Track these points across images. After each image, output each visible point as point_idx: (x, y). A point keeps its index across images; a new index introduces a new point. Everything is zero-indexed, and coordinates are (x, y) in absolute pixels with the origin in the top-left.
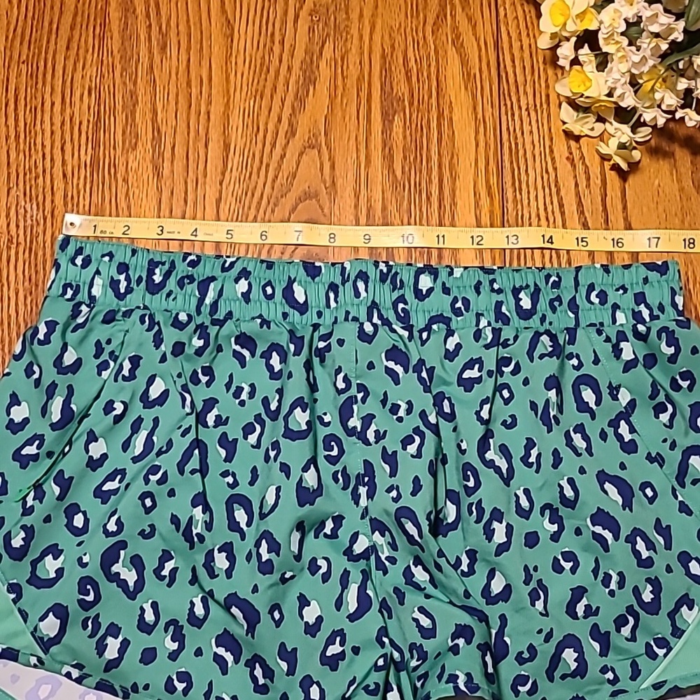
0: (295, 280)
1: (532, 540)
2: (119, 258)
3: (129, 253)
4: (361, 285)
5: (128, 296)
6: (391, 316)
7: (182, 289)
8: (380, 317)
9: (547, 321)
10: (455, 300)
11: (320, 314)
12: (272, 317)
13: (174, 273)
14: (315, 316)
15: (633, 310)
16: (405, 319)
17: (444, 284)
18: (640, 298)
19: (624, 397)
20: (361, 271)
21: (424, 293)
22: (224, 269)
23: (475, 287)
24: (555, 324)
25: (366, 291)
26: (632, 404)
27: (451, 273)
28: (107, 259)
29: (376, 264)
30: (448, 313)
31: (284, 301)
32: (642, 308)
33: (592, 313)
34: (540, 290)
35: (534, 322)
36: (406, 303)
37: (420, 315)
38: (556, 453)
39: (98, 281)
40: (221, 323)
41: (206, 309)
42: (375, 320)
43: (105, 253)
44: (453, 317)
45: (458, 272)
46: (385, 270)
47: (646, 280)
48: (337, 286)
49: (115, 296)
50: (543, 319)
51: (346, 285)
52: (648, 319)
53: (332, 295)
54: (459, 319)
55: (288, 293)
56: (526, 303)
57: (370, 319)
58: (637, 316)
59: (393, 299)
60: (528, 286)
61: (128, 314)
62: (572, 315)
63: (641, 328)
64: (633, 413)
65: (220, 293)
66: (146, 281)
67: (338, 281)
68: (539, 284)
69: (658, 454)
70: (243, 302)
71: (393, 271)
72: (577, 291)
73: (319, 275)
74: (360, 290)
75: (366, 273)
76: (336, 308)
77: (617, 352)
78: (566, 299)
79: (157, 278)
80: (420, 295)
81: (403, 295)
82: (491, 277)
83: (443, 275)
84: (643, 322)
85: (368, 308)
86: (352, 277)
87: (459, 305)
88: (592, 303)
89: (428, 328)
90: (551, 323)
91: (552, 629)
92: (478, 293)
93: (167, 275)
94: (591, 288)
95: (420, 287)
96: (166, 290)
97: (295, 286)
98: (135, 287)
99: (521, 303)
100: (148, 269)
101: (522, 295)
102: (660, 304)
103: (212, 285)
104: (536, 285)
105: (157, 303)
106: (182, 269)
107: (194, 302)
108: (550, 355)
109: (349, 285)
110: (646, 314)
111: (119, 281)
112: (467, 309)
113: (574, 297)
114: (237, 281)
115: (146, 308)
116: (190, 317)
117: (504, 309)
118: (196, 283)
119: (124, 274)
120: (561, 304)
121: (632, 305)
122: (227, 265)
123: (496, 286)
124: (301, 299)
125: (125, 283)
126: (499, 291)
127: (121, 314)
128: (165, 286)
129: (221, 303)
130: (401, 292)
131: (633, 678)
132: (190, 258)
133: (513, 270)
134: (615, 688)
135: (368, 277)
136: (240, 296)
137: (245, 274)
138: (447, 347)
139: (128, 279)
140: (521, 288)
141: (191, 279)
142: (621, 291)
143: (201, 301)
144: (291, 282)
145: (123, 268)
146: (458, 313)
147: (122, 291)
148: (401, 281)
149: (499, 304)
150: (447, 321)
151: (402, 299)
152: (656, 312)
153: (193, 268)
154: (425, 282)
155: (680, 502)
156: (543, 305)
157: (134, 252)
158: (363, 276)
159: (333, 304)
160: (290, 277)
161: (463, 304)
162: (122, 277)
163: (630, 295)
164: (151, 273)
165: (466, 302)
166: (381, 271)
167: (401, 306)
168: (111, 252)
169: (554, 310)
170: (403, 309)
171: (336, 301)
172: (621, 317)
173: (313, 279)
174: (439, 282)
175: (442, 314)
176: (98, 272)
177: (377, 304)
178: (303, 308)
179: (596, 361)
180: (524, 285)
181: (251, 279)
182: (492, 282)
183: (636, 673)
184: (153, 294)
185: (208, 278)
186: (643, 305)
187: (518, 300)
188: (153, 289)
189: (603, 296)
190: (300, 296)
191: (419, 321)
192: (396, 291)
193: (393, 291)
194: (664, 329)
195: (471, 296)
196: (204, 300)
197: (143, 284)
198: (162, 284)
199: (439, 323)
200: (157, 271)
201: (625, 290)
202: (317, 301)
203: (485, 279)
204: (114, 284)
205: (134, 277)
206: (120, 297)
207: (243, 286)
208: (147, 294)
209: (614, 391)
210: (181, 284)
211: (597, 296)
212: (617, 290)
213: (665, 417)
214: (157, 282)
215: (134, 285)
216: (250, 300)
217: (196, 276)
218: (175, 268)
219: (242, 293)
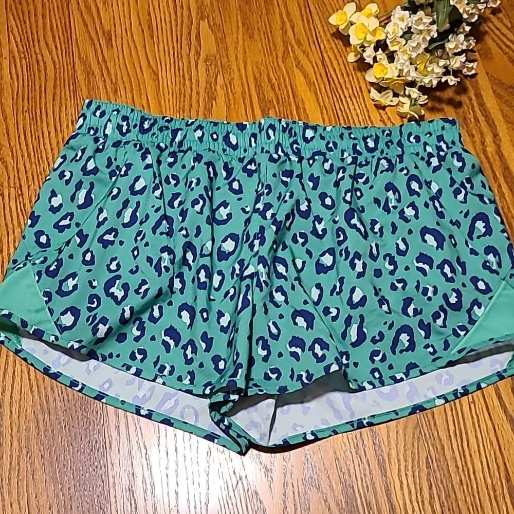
0: (231, 132)
1: (378, 273)
2: (123, 113)
3: (129, 111)
4: (271, 132)
5: (128, 135)
6: (290, 151)
7: (161, 132)
8: (283, 151)
9: (385, 153)
10: (328, 143)
11: (245, 151)
12: (216, 149)
13: (156, 125)
14: (242, 151)
15: (436, 145)
16: (298, 153)
17: (321, 135)
18: (440, 138)
19: (435, 188)
20: (271, 124)
21: (309, 139)
22: (187, 125)
23: (340, 136)
24: (389, 154)
25: (274, 135)
26: (440, 191)
27: (325, 129)
28: (116, 113)
29: (280, 121)
30: (324, 150)
31: (224, 143)
32: (442, 144)
33: (411, 147)
34: (379, 137)
35: (377, 154)
36: (298, 144)
37: (307, 151)
38: (393, 225)
39: (109, 125)
40: (185, 152)
41: (175, 145)
42: (280, 152)
43: (115, 109)
44: (328, 152)
45: (328, 129)
46: (285, 126)
47: (443, 128)
48: (256, 134)
49: (120, 134)
50: (382, 152)
51: (262, 132)
52: (445, 149)
53: (253, 140)
54: (331, 153)
55: (226, 138)
56: (371, 144)
57: (276, 152)
58: (439, 149)
59: (291, 142)
60: (371, 136)
61: (127, 143)
62: (400, 149)
63: (442, 153)
64: (441, 195)
65: (185, 137)
66: (140, 127)
67: (257, 131)
68: (378, 134)
69: (457, 220)
70: (199, 142)
71: (290, 127)
72: (401, 137)
73: (245, 129)
74: (270, 135)
75: (274, 125)
76: (256, 147)
77: (429, 163)
78: (396, 141)
79: (146, 126)
80: (306, 140)
81: (296, 140)
82: (350, 131)
83: (320, 130)
84: (443, 151)
85: (276, 146)
86: (265, 128)
87: (331, 145)
88: (412, 142)
89: (312, 158)
90: (387, 154)
91: (393, 322)
92: (342, 139)
93: (152, 125)
94: (410, 134)
95: (306, 136)
96: (152, 132)
97: (231, 135)
98: (132, 129)
99: (368, 144)
100: (141, 121)
101: (369, 140)
102: (453, 141)
103: (180, 132)
104: (376, 135)
105: (145, 139)
106: (161, 123)
107: (169, 140)
108: (387, 170)
109: (264, 132)
110: (444, 147)
111: (123, 126)
112: (336, 148)
113: (400, 141)
114: (195, 131)
115: (138, 140)
116: (166, 147)
117: (358, 148)
118: (170, 130)
119: (126, 122)
120: (392, 143)
121: (436, 142)
122: (189, 123)
123: (352, 136)
124: (234, 142)
125: (126, 127)
126: (355, 139)
127: (123, 143)
128: (151, 130)
129: (185, 142)
130: (295, 138)
131: (445, 349)
132: (166, 118)
133: (362, 128)
134: (435, 356)
135: (275, 128)
136: (197, 138)
137: (200, 127)
138: (325, 168)
139: (128, 125)
140: (368, 137)
141: (167, 128)
142: (428, 135)
143: (173, 140)
144: (228, 134)
145: (125, 118)
146: (330, 150)
147: (124, 131)
148: (295, 132)
149: (355, 146)
150: (324, 154)
151: (296, 142)
152: (450, 145)
153: (169, 123)
154: (309, 133)
155: (471, 249)
156: (381, 145)
157: (132, 110)
158: (272, 127)
159: (253, 144)
160: (227, 131)
161: (333, 145)
162: (125, 123)
163: (434, 137)
164: (142, 123)
165: (335, 144)
166: (283, 126)
167: (295, 146)
168: (118, 109)
169: (388, 147)
170: (296, 148)
171: (255, 142)
172: (429, 149)
173: (242, 131)
174: (318, 133)
175: (320, 151)
176: (109, 120)
177: (280, 144)
178: (235, 148)
179: (416, 167)
180: (369, 135)
181: (204, 130)
182: (350, 134)
183: (447, 345)
184: (143, 134)
185: (177, 129)
186: (442, 142)
187: (366, 143)
188: (143, 131)
189: (418, 139)
190: (233, 140)
191: (306, 154)
192: (292, 138)
193: (290, 137)
194: (456, 153)
195: (338, 141)
196: (175, 139)
197: (137, 128)
198: (149, 130)
199: (319, 155)
200: (146, 123)
201: (431, 134)
202: (243, 144)
203: (346, 133)
204: (119, 127)
205: (132, 124)
206: (123, 134)
207: (199, 133)
208: (139, 134)
209: (429, 184)
210: (161, 129)
211: (414, 138)
212: (426, 135)
213: (461, 197)
214: (145, 128)
215: (131, 128)
216: (203, 141)
217: (170, 127)
218: (157, 122)
219: (198, 137)
